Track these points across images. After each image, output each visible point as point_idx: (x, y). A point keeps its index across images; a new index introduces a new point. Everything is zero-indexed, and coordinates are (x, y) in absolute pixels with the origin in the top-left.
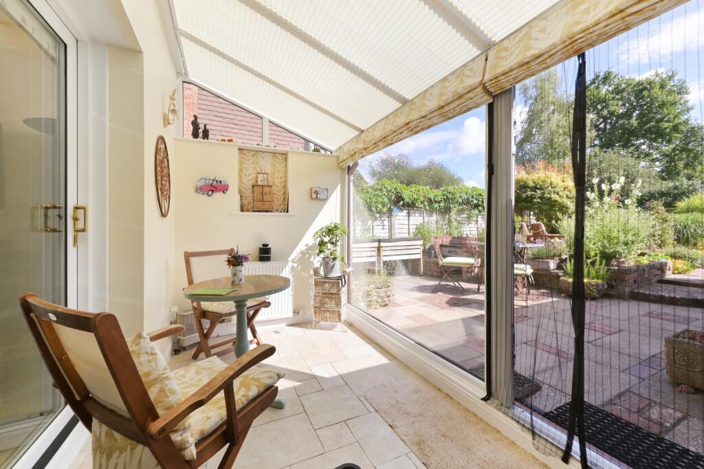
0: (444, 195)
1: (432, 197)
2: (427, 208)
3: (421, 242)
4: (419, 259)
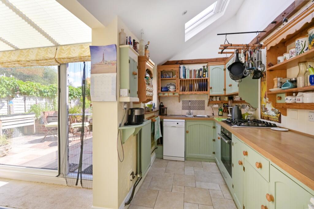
0: (50, 89)
1: (42, 90)
2: (39, 95)
3: (34, 115)
4: (33, 125)
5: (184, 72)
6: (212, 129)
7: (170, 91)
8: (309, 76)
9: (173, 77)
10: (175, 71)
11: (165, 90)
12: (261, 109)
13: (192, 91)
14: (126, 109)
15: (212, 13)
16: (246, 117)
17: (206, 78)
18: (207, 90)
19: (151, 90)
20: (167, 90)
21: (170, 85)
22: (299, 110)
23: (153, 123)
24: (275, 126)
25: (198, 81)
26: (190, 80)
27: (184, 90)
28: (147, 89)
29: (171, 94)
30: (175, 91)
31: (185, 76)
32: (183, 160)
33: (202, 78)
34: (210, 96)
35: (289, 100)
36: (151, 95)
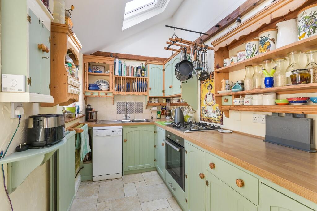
5: (120, 68)
6: (154, 134)
7: (101, 90)
8: (264, 79)
9: (105, 72)
10: (109, 65)
11: (94, 88)
12: (201, 111)
13: (129, 91)
14: (20, 117)
15: (152, 6)
16: (188, 120)
17: (145, 77)
18: (146, 91)
19: (77, 84)
20: (97, 88)
21: (101, 82)
22: (242, 112)
23: (78, 135)
24: (219, 128)
25: (136, 80)
26: (127, 78)
27: (119, 89)
28: (69, 82)
29: (103, 94)
30: (109, 90)
31: (121, 73)
32: (120, 175)
33: (141, 77)
34: (149, 98)
35: (238, 102)
36: (77, 92)
